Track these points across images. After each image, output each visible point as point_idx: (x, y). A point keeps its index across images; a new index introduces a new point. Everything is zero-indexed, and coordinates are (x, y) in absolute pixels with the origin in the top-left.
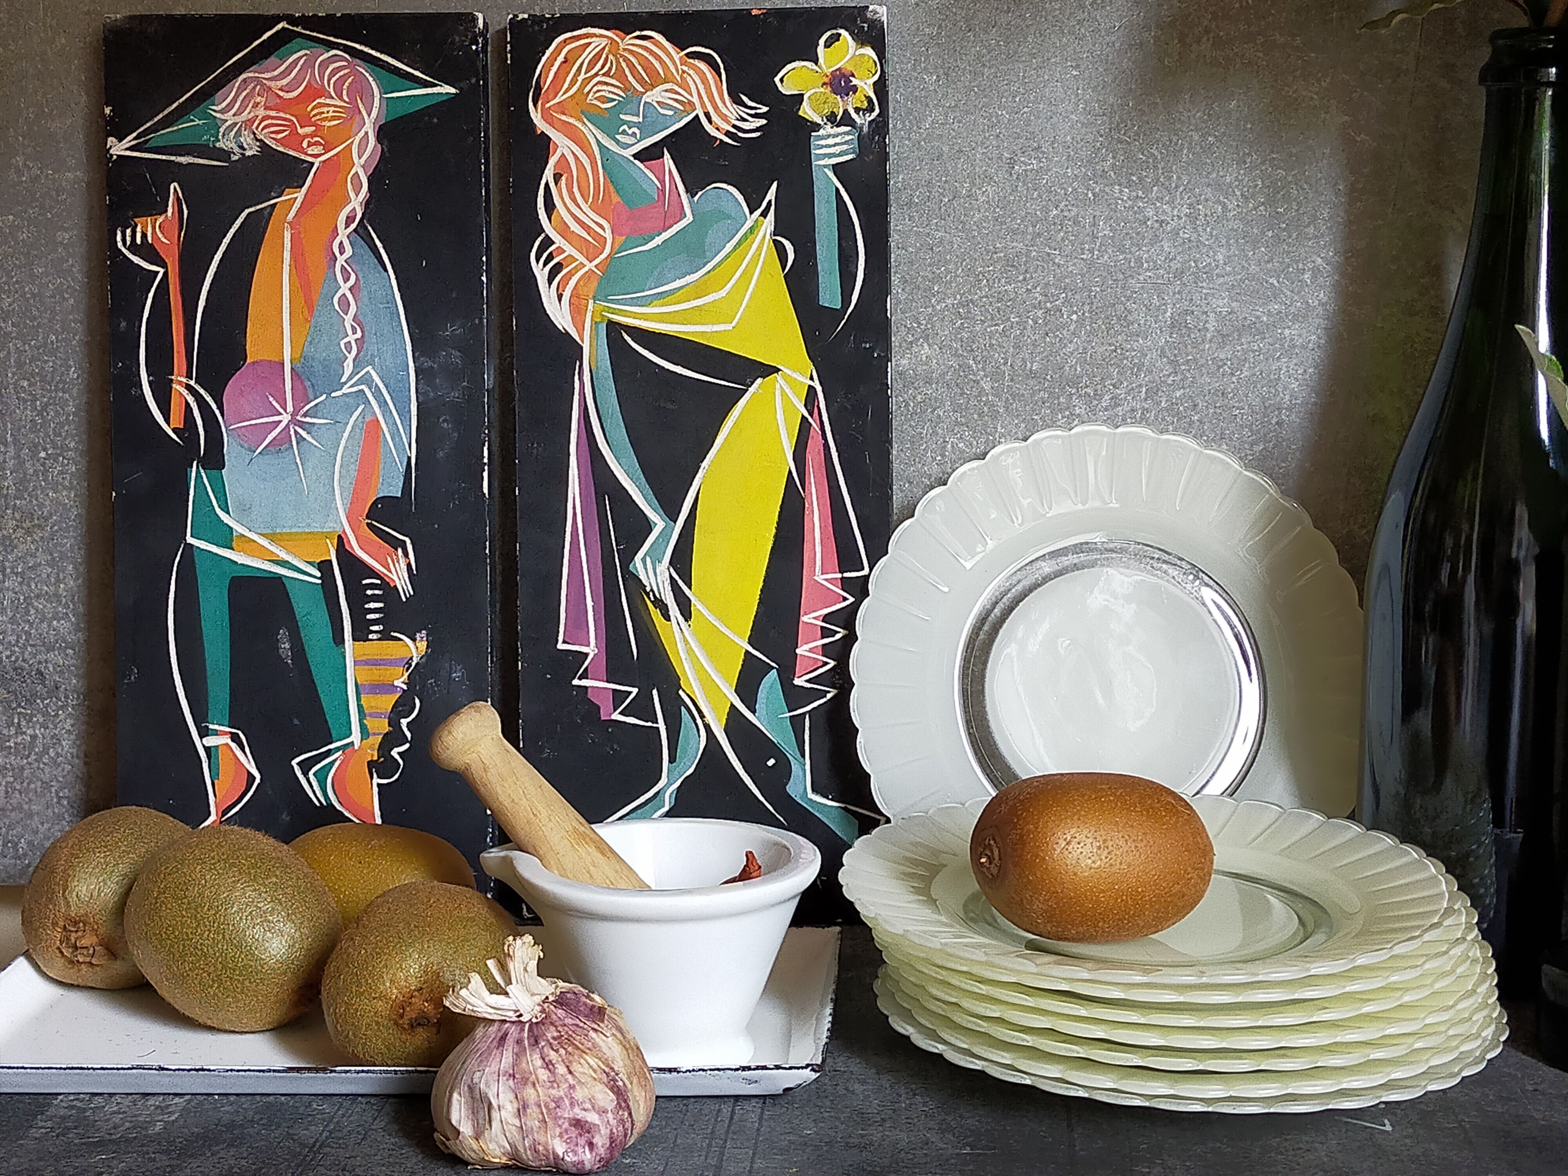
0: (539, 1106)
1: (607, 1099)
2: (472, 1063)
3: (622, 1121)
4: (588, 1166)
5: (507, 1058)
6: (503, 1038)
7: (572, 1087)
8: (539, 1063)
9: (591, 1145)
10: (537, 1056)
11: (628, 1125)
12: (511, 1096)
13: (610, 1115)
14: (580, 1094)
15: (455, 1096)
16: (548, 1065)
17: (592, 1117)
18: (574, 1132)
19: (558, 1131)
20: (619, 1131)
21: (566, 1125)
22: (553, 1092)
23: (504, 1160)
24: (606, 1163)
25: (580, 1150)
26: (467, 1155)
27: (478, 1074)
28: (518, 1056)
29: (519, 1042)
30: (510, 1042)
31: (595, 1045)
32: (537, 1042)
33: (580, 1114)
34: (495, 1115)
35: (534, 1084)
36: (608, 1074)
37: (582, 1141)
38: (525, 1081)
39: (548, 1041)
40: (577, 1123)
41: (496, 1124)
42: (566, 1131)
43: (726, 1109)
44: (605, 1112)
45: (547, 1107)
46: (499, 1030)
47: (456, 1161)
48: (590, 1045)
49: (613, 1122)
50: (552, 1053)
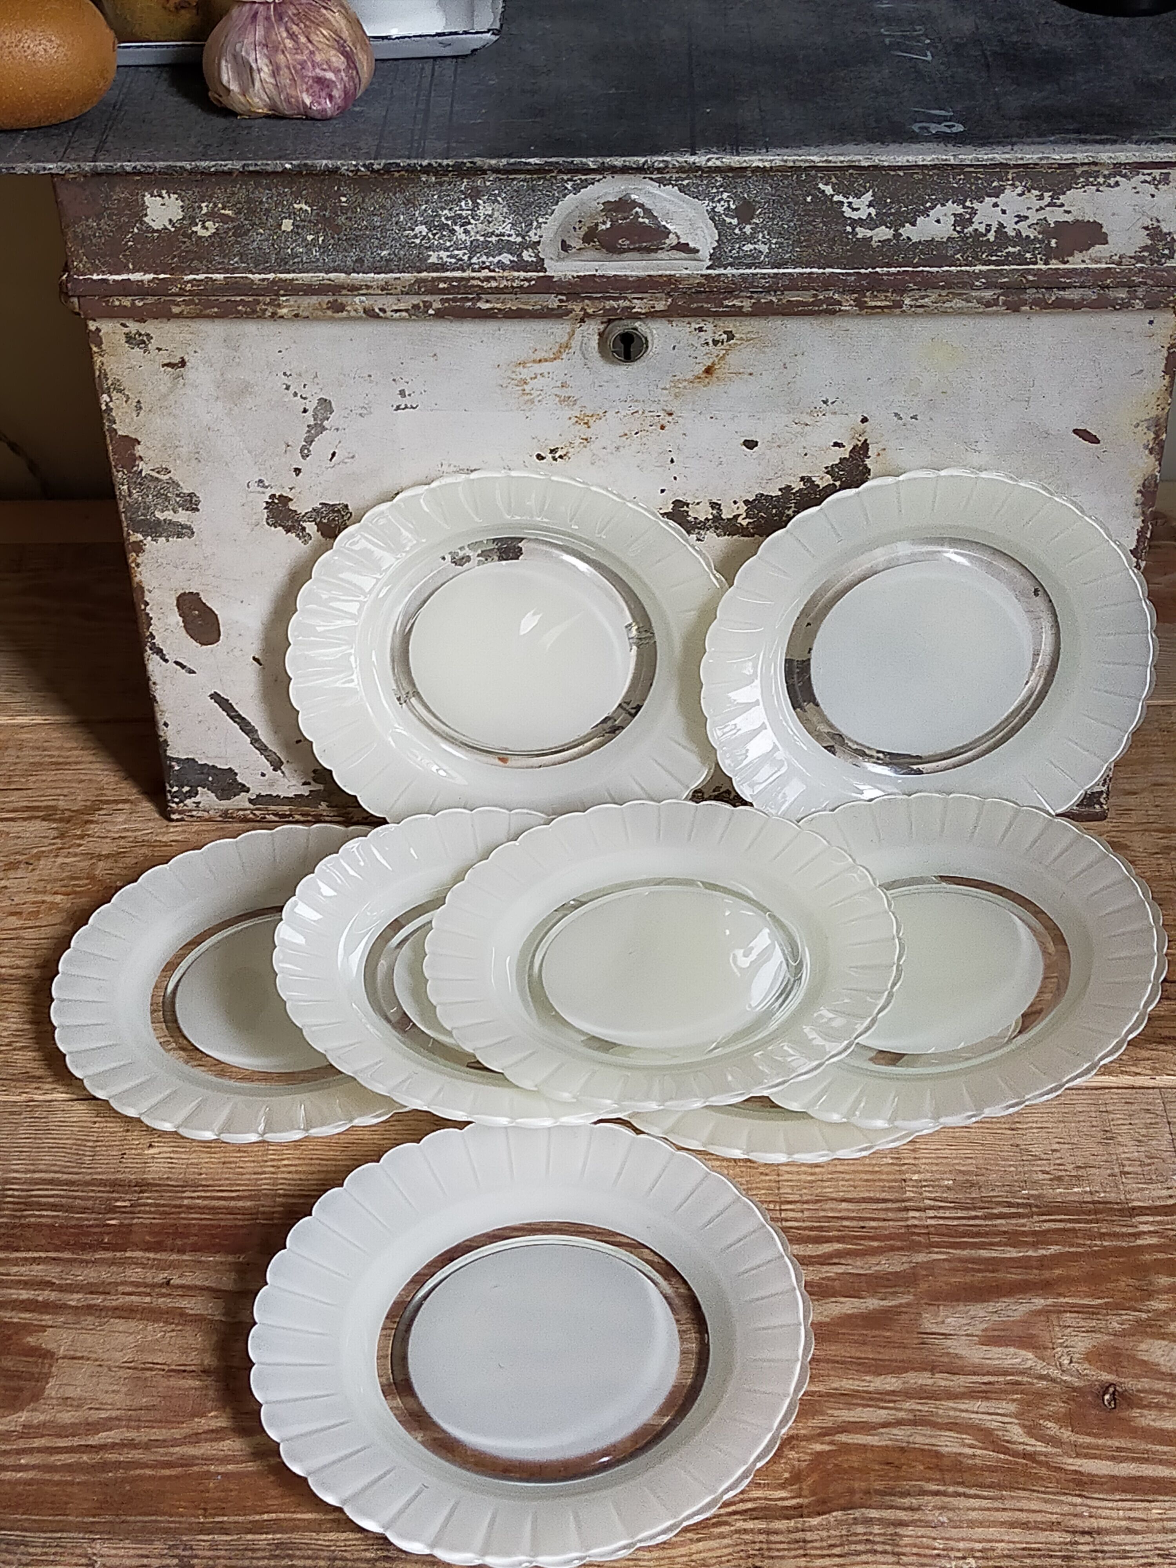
0: (289, 68)
1: (339, 61)
2: (233, 36)
3: (352, 78)
4: (329, 113)
5: (260, 33)
6: (255, 16)
7: (312, 53)
8: (285, 34)
9: (331, 97)
10: (282, 29)
11: (357, 81)
12: (266, 61)
13: (343, 74)
14: (318, 58)
15: (223, 63)
16: (292, 36)
17: (330, 75)
18: (317, 88)
19: (305, 87)
20: (350, 86)
21: (311, 82)
22: (299, 57)
23: (266, 111)
24: (343, 111)
25: (323, 101)
26: (238, 108)
27: (238, 46)
28: (268, 30)
29: (268, 18)
30: (260, 18)
31: (328, 20)
32: (281, 19)
33: (321, 74)
34: (256, 77)
35: (283, 52)
36: (338, 42)
37: (323, 94)
38: (276, 49)
39: (289, 17)
40: (320, 81)
41: (257, 84)
42: (311, 87)
43: (428, 66)
44: (339, 71)
45: (294, 67)
46: (250, 9)
47: (228, 113)
48: (321, 19)
49: (346, 79)
50: (294, 27)
